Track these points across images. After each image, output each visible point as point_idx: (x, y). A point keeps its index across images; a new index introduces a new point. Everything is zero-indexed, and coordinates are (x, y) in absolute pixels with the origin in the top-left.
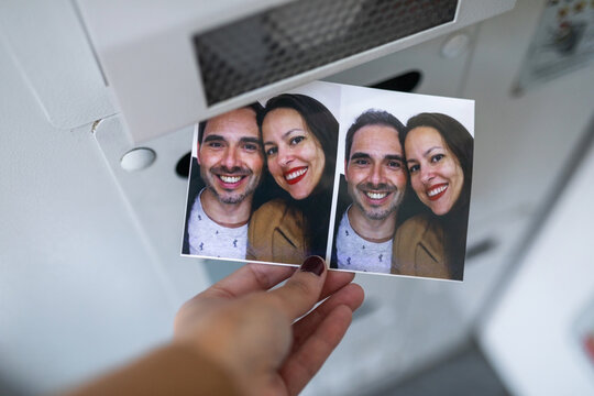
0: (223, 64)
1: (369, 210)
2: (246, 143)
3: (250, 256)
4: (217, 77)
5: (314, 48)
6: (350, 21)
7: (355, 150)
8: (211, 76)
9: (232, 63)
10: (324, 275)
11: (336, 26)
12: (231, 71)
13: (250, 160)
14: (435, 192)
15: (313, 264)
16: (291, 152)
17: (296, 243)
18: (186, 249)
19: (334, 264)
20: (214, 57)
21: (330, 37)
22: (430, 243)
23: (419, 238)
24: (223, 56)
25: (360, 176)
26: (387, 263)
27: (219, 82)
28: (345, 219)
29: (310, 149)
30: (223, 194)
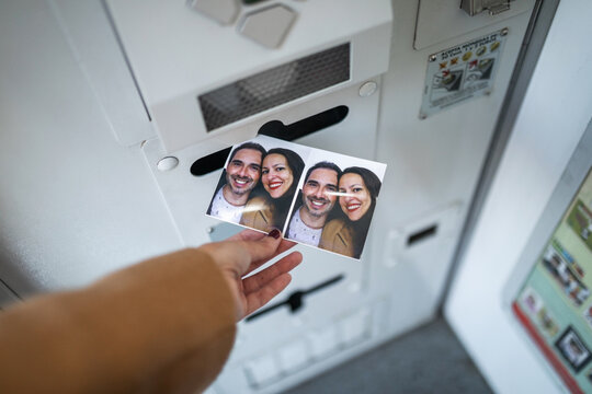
0: (215, 110)
1: (312, 210)
2: (253, 166)
3: (241, 222)
4: (212, 116)
5: (266, 99)
6: (285, 84)
7: (311, 178)
8: (209, 116)
9: (220, 109)
10: (279, 240)
11: (278, 87)
12: (219, 113)
13: (253, 175)
14: (353, 207)
15: (275, 234)
16: (276, 174)
17: (268, 220)
18: (209, 212)
19: (286, 236)
20: (210, 106)
21: (275, 93)
22: (344, 235)
23: (338, 231)
24: (215, 105)
25: (311, 191)
26: (317, 241)
27: (213, 119)
28: (298, 212)
29: (286, 175)
30: (235, 189)
